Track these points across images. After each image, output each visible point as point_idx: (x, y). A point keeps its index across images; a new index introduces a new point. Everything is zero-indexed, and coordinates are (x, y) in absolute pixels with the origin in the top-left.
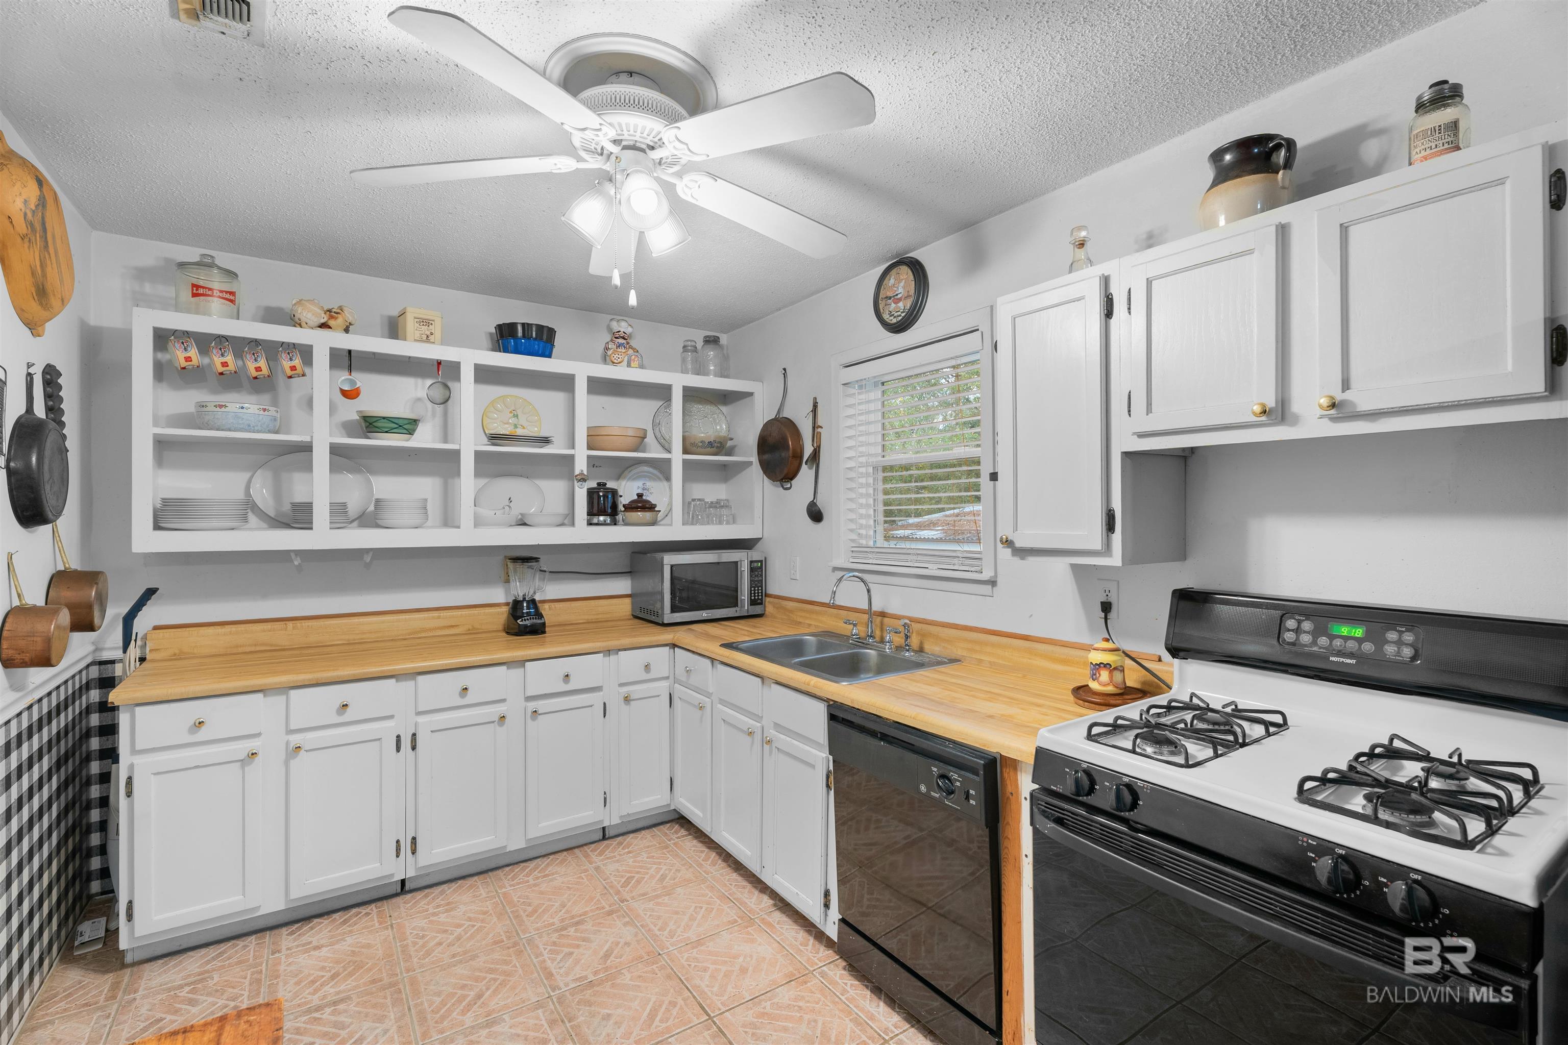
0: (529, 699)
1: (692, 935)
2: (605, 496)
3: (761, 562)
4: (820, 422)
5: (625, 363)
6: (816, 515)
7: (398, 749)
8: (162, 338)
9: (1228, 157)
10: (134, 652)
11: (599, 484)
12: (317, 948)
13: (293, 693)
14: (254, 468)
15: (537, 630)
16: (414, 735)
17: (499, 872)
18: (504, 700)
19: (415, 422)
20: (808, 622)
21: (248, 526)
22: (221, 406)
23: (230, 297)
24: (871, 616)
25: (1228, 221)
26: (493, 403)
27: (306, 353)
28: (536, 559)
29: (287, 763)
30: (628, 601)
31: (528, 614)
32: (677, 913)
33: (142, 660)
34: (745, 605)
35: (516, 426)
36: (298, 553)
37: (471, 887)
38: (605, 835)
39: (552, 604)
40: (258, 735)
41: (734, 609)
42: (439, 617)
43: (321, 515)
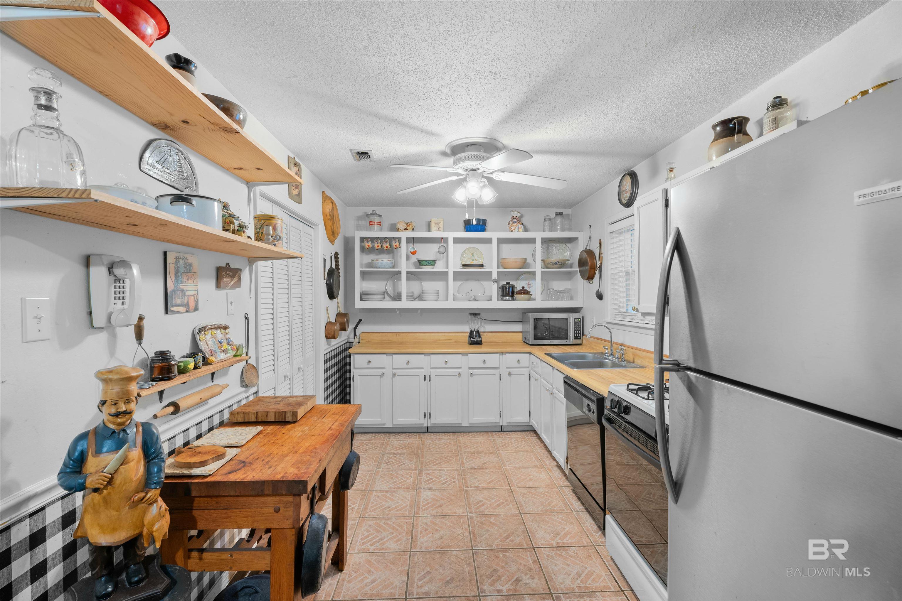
0: (470, 368)
1: (518, 466)
2: (509, 288)
3: (580, 319)
4: (602, 252)
5: (516, 230)
6: (600, 297)
7: (425, 380)
8: (362, 239)
9: (718, 128)
10: (356, 340)
11: (507, 283)
12: (400, 440)
13: (394, 356)
14: (388, 280)
15: (479, 343)
16: (430, 376)
17: (460, 433)
18: (460, 368)
19: (434, 261)
20: (597, 348)
21: (385, 300)
22: (377, 260)
23: (380, 224)
24: (612, 344)
25: (716, 158)
26: (464, 251)
27: (399, 239)
28: (479, 314)
29: (392, 379)
30: (521, 334)
31: (476, 336)
32: (516, 459)
33: (359, 342)
34: (571, 339)
35: (473, 260)
36: (398, 309)
37: (449, 435)
38: (501, 429)
39: (488, 334)
40: (385, 368)
41: (565, 340)
42: (445, 336)
43: (404, 296)
